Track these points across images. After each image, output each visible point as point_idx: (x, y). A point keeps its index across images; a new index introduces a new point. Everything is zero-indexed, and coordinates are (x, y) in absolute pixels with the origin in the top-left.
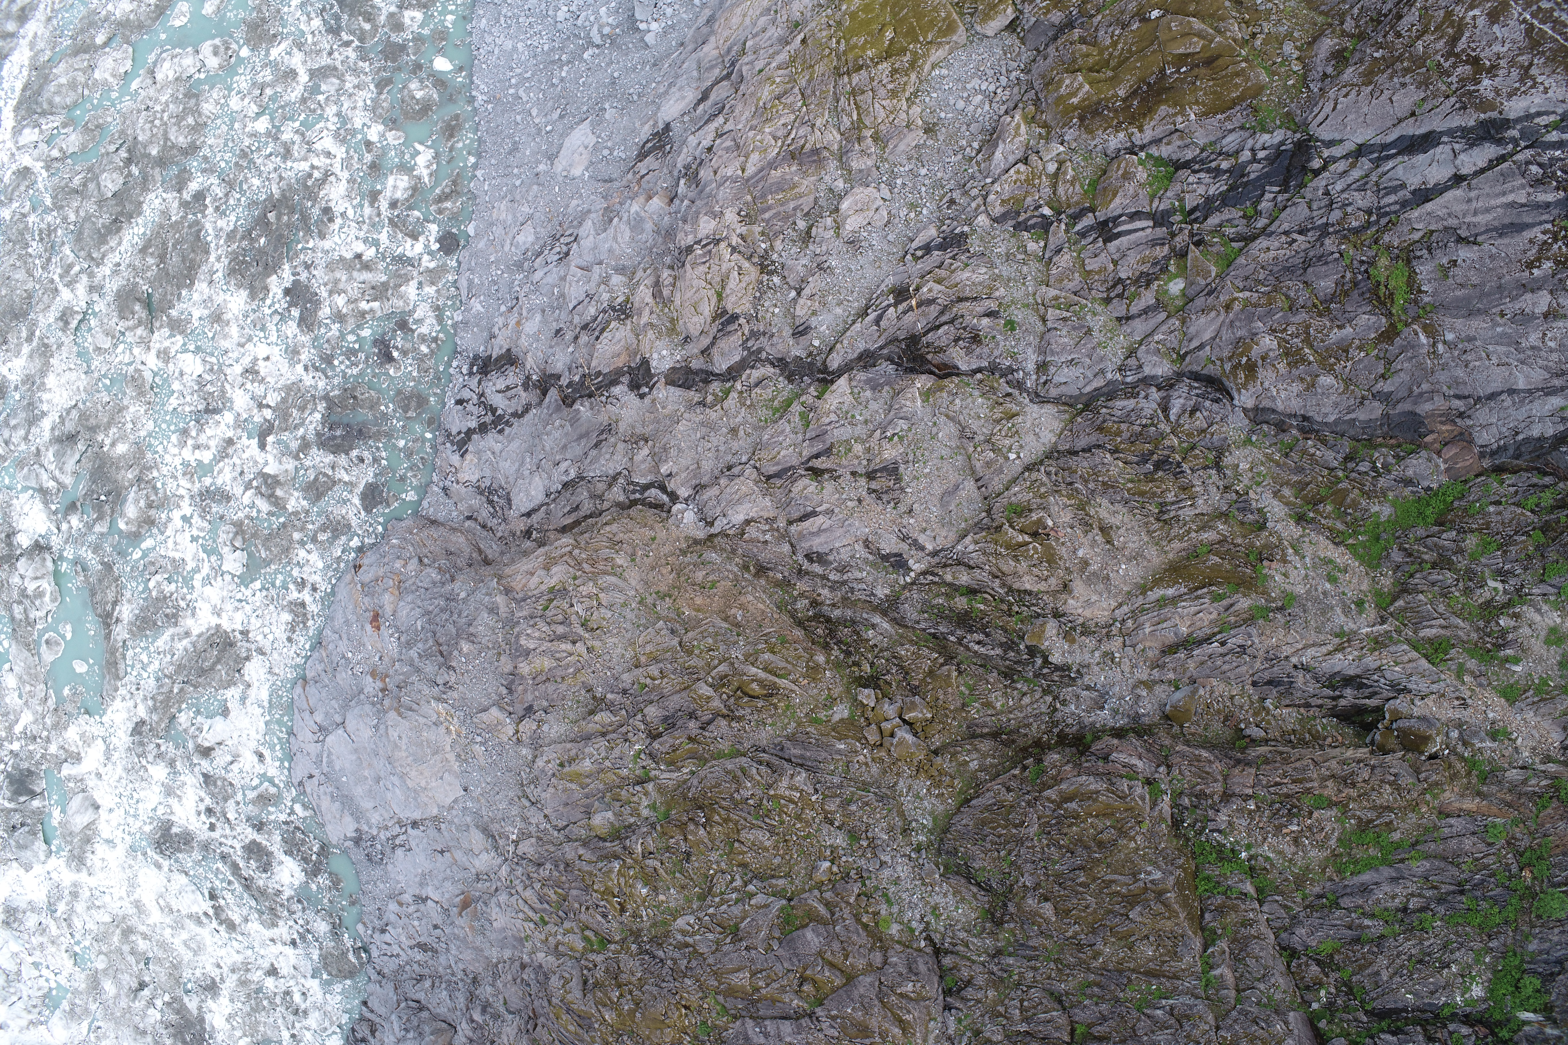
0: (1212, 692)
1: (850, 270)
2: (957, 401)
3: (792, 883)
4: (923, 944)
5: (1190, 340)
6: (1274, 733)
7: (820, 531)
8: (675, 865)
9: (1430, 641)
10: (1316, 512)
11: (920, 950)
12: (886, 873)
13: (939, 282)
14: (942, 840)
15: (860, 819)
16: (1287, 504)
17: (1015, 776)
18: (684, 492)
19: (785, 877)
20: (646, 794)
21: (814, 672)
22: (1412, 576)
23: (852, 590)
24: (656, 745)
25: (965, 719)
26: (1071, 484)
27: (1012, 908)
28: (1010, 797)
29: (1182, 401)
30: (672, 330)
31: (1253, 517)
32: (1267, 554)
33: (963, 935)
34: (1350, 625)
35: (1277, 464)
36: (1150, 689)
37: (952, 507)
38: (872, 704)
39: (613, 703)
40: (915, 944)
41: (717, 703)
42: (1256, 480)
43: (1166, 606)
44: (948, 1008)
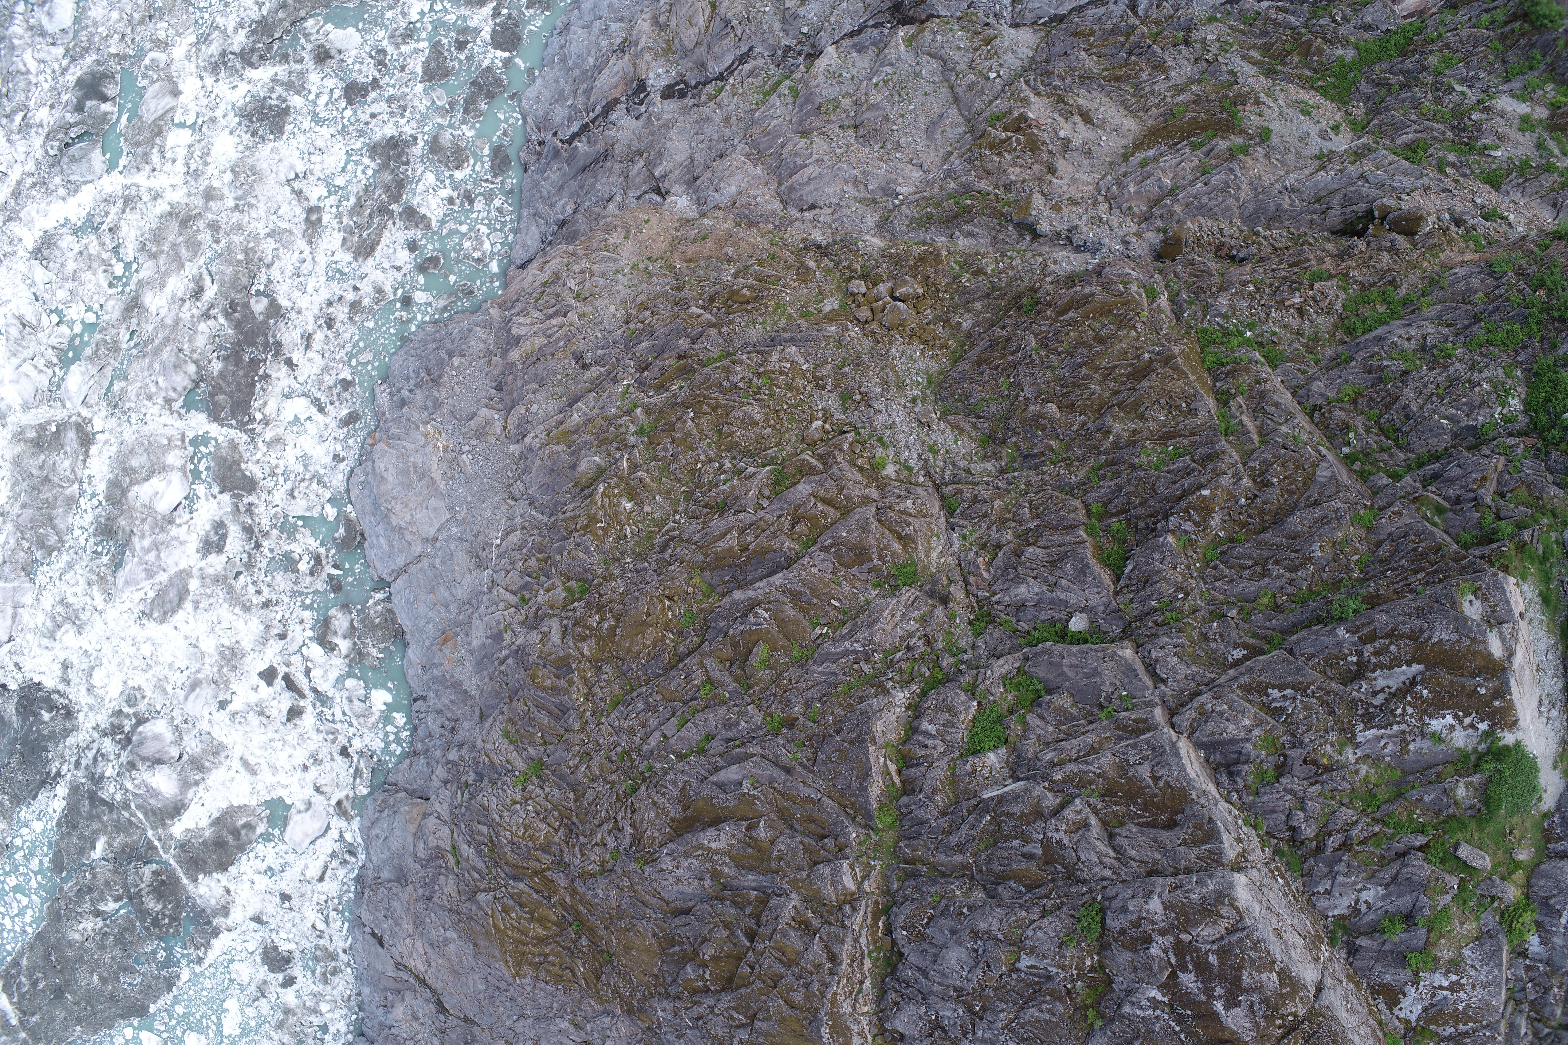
0: (1201, 227)
2: (939, 37)
3: (783, 450)
4: (921, 479)
6: (1267, 251)
7: (810, 179)
8: (661, 470)
9: (1408, 146)
10: (1285, 64)
11: (918, 484)
12: (881, 419)
14: (937, 392)
15: (853, 378)
16: (1255, 63)
17: (1009, 317)
18: (677, 189)
19: (776, 446)
20: (634, 420)
21: (803, 275)
22: (1382, 100)
23: (842, 224)
24: (645, 375)
25: (956, 290)
26: (1049, 85)
27: (1014, 424)
28: (1005, 333)
30: (668, 50)
31: (1225, 77)
32: (1241, 99)
33: (963, 464)
34: (1329, 145)
35: (1243, 33)
36: (1139, 235)
37: (937, 136)
38: (863, 290)
39: (602, 358)
40: (913, 480)
41: (707, 315)
42: (1225, 46)
43: (1148, 164)
44: (951, 527)
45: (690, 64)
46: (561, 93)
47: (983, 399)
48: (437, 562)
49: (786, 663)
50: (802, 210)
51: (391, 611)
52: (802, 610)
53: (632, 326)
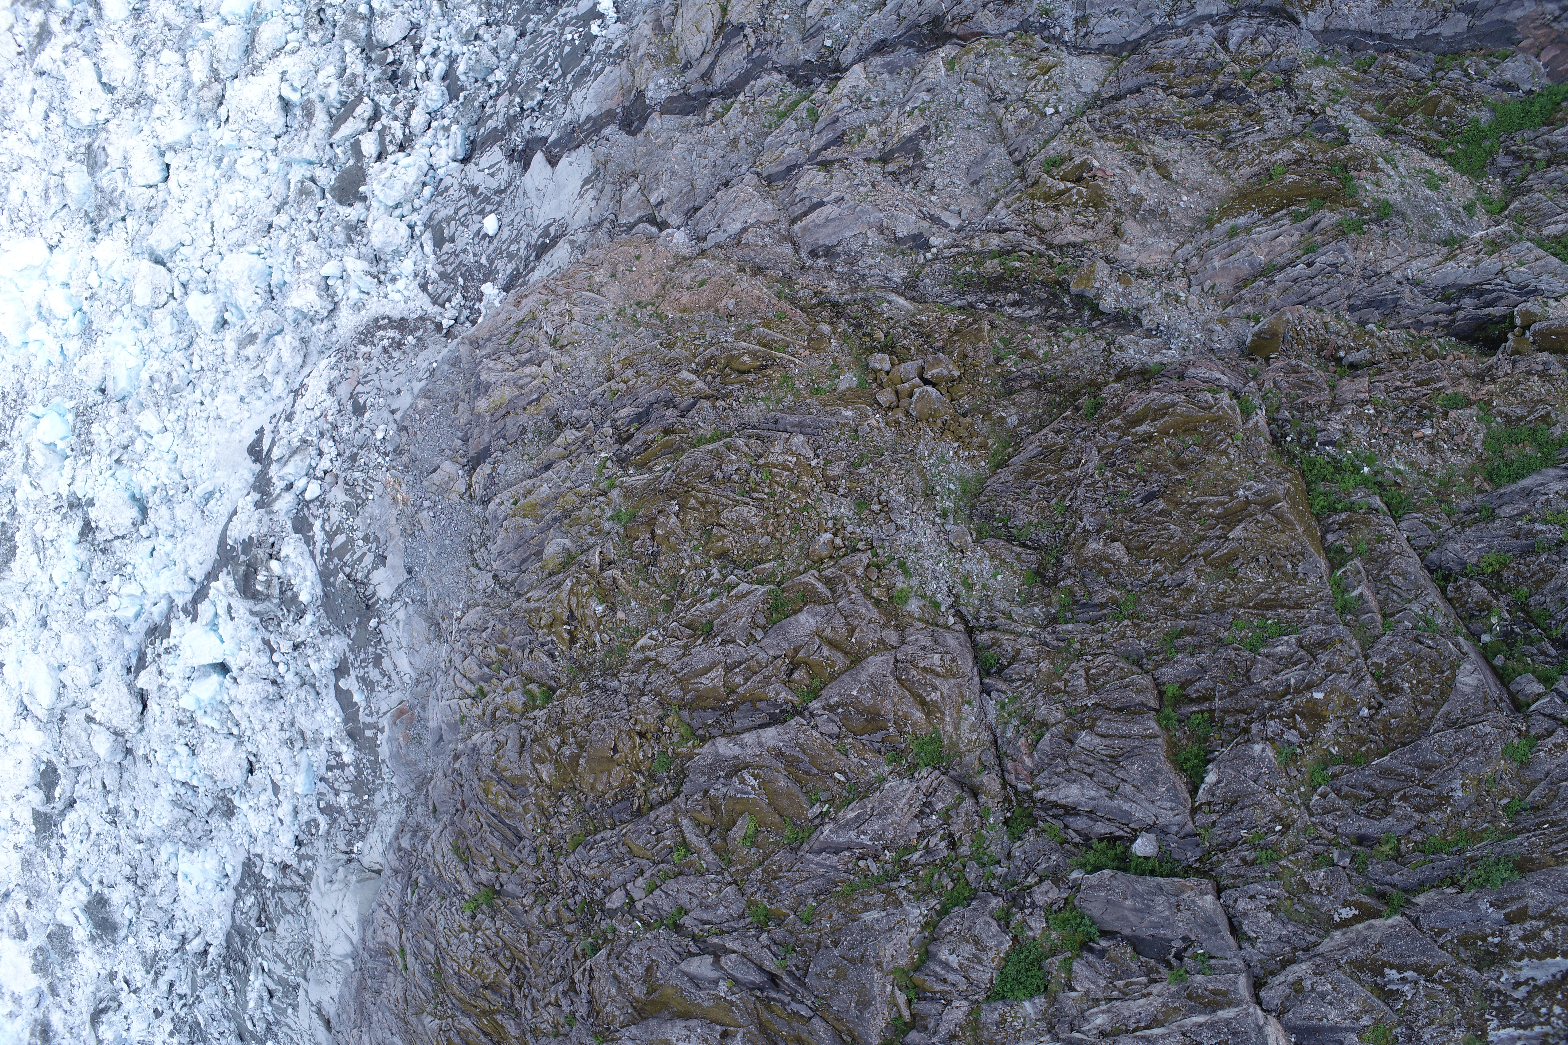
0: (1301, 319)
2: (986, 62)
3: (783, 565)
4: (951, 620)
6: (1382, 356)
7: (827, 220)
8: (638, 571)
9: (1557, 237)
10: (1406, 124)
11: (947, 628)
12: (904, 537)
14: (973, 506)
15: (871, 482)
16: (1371, 119)
17: (1065, 418)
18: (675, 219)
19: (774, 559)
20: (610, 503)
21: (816, 342)
22: (1523, 179)
23: (863, 277)
24: (626, 447)
25: (1001, 375)
26: (1118, 126)
27: (1068, 561)
28: (1060, 439)
29: (1242, 30)
30: (671, 58)
31: (1334, 134)
32: (1355, 163)
33: (1003, 605)
34: (1461, 230)
35: (1356, 81)
36: (1224, 322)
38: (887, 366)
39: (578, 420)
40: (941, 621)
41: (700, 384)
42: (1334, 96)
43: (1237, 234)
44: (986, 691)
45: (696, 76)
47: (1030, 523)
49: (776, 843)
52: (798, 780)
53: (613, 385)
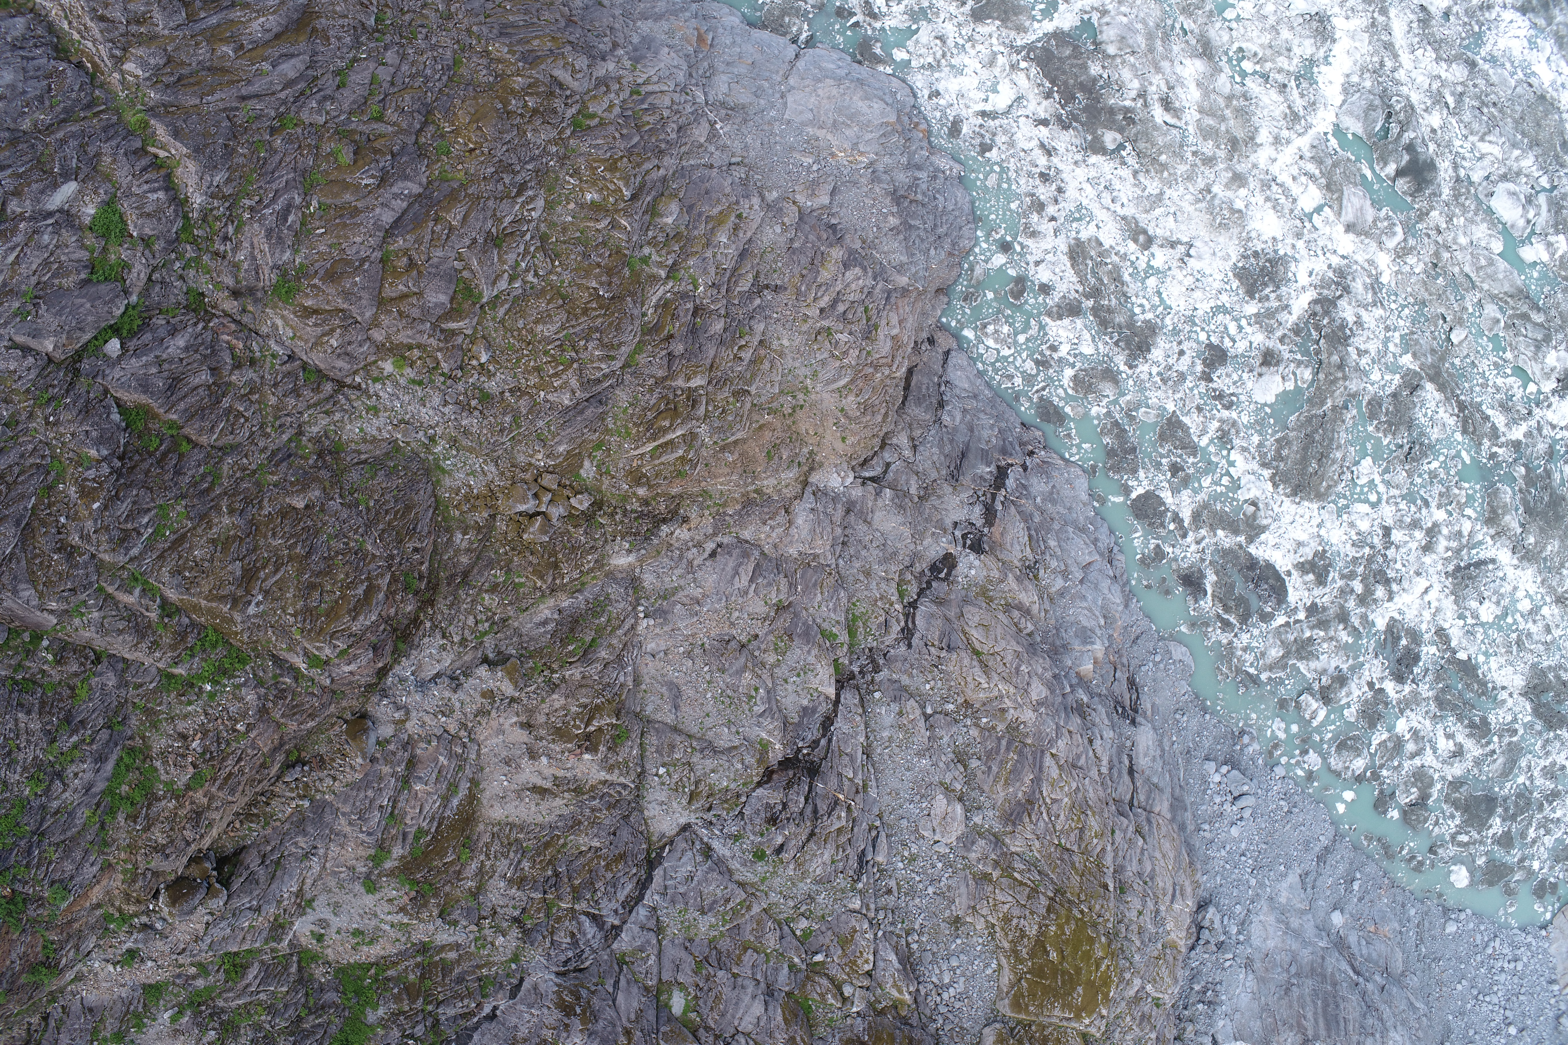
0: (352, 767)
1: (908, 769)
2: (740, 766)
3: (494, 319)
4: (358, 379)
5: (628, 982)
6: (279, 788)
7: (736, 574)
8: (588, 239)
9: (246, 968)
10: (417, 965)
11: (355, 373)
12: (437, 400)
13: (839, 831)
14: (424, 464)
15: (495, 416)
16: (442, 948)
17: (422, 563)
18: (858, 493)
19: (503, 318)
20: (660, 265)
21: (637, 477)
22: (307, 994)
23: (671, 558)
24: (690, 306)
25: (498, 562)
26: (602, 798)
27: (324, 474)
28: (410, 547)
29: (589, 936)
30: (984, 593)
31: (456, 915)
32: (419, 901)
33: (338, 417)
34: (311, 917)
35: (479, 967)
36: (396, 723)
37: (664, 690)
38: (573, 501)
39: (751, 299)
40: (363, 373)
41: (680, 382)
42: (481, 941)
43: (448, 789)
44: (291, 357)
45: (953, 597)
46: (1054, 502)
47: (372, 478)
48: (766, 85)
50: (719, 546)
51: (784, 34)
52: (342, 208)
